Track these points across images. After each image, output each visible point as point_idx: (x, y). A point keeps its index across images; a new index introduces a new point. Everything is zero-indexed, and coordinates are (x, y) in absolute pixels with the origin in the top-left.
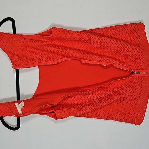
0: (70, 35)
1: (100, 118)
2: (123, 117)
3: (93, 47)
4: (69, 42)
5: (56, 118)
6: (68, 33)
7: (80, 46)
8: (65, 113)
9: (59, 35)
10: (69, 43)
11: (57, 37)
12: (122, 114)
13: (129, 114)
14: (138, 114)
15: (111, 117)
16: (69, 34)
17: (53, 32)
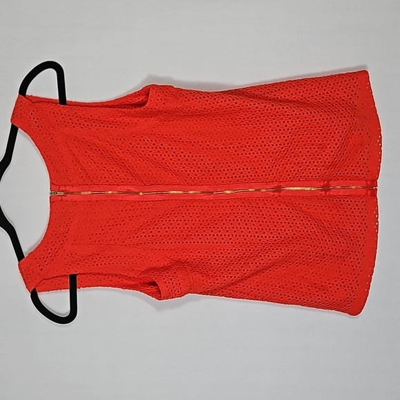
0: (191, 104)
1: (262, 300)
2: (318, 295)
3: (246, 130)
4: (189, 121)
5: (161, 297)
6: (186, 98)
7: (215, 130)
8: (180, 284)
9: (164, 104)
10: (187, 124)
11: (161, 109)
12: (316, 288)
13: (330, 287)
14: (352, 288)
15: (289, 296)
16: (189, 100)
17: (151, 96)
